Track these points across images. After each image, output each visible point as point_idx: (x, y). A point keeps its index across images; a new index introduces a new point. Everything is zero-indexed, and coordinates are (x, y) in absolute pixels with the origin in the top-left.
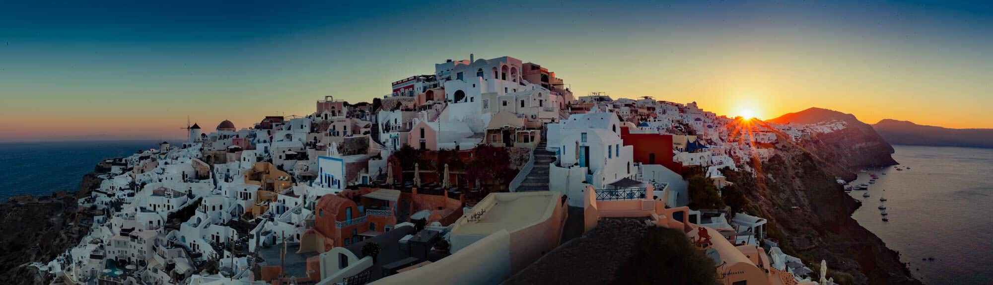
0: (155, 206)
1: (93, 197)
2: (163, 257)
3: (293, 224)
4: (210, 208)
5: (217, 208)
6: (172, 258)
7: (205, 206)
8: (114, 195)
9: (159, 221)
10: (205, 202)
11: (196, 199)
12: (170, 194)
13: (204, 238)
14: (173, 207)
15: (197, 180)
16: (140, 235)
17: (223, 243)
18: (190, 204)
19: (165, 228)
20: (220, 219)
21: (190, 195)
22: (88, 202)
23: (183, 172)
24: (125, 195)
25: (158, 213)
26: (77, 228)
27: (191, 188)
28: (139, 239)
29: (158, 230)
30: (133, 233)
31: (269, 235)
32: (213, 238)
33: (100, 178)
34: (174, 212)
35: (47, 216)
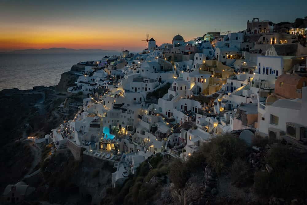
0: (136, 88)
1: (78, 86)
2: (148, 122)
3: (244, 97)
4: (179, 88)
5: (184, 88)
6: (155, 123)
7: (175, 87)
8: (96, 84)
9: (141, 99)
10: (175, 84)
11: (165, 83)
12: (147, 81)
13: (176, 108)
14: (149, 89)
15: (163, 72)
16: (129, 108)
17: (190, 111)
18: (162, 86)
19: (146, 102)
20: (185, 95)
21: (160, 80)
22: (76, 90)
23: (154, 67)
24: (105, 84)
25: (139, 93)
26: (68, 109)
27: (161, 76)
28: (128, 110)
30: (123, 107)
31: (227, 103)
32: (182, 108)
33: (76, 75)
34: (150, 92)
35: (32, 104)
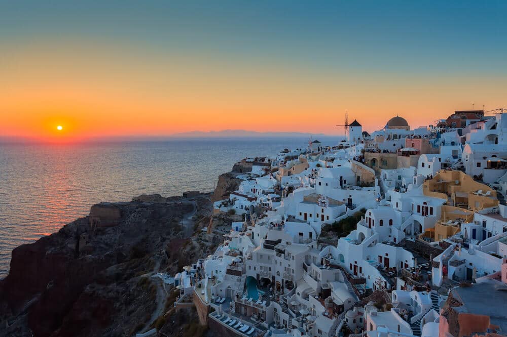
0: (306, 215)
1: (231, 200)
2: (316, 279)
3: (500, 257)
4: (377, 223)
5: (386, 223)
6: (328, 281)
7: (370, 219)
8: (256, 199)
9: (311, 234)
10: (370, 215)
11: (357, 210)
12: (324, 203)
13: (368, 259)
14: (328, 217)
15: (359, 187)
16: (288, 249)
17: (395, 268)
18: (350, 215)
19: (319, 242)
20: (390, 236)
21: (350, 204)
22: (226, 205)
23: (341, 177)
24: (269, 200)
25: (309, 224)
26: (212, 236)
27: (350, 196)
28: (286, 253)
29: (310, 245)
30: (280, 246)
31: (462, 267)
32: (381, 261)
34: (329, 223)
